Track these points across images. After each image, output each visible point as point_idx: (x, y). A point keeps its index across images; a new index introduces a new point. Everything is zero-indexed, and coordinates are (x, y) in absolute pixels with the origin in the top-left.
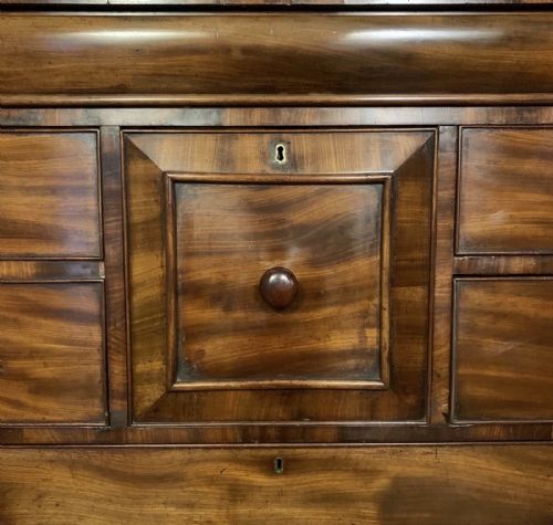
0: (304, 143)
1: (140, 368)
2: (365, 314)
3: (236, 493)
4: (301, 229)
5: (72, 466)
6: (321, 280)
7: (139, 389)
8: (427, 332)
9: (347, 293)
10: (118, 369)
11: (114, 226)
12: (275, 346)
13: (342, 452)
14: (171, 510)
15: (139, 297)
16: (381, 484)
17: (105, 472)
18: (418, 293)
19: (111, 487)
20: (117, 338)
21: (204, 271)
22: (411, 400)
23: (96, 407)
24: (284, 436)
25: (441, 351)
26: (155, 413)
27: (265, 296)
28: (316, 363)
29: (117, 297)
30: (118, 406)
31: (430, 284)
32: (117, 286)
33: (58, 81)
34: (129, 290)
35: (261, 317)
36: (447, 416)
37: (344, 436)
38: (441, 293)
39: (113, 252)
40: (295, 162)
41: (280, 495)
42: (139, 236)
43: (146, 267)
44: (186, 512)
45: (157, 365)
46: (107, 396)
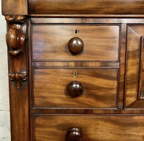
1: (128, 92)
5: (106, 121)
10: (121, 93)
11: (123, 51)
20: (121, 84)
23: (114, 103)
26: (132, 105)
29: (122, 72)
32: (122, 69)
34: (126, 71)
39: (122, 59)
42: (130, 55)
46: (118, 101)
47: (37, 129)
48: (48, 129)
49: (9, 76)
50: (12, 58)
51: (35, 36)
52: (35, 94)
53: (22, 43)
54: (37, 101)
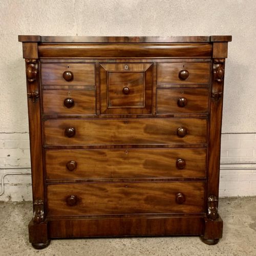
0: (131, 65)
1: (102, 104)
2: (141, 95)
3: (119, 127)
4: (130, 80)
5: (90, 122)
6: (133, 89)
7: (102, 108)
8: (152, 98)
9: (138, 91)
10: (98, 105)
11: (97, 79)
12: (126, 101)
13: (137, 120)
14: (107, 130)
15: (102, 92)
16: (144, 125)
17: (96, 123)
18: (150, 92)
19: (97, 126)
20: (98, 100)
21: (113, 88)
22: (149, 110)
23: (94, 111)
24: (127, 117)
25: (154, 101)
26: (105, 112)
27: (124, 92)
28: (133, 103)
29: (98, 92)
30: (98, 111)
31: (152, 90)
32: (98, 90)
33: (89, 55)
34: (100, 91)
35: (123, 95)
36: (156, 113)
37: (138, 117)
38: (154, 91)
39: (97, 84)
40: (129, 68)
41: (126, 128)
42: (102, 82)
43: (103, 87)
44: (110, 131)
45: (105, 104)
46: (96, 110)
47: (46, 128)
48: (53, 129)
49: (28, 95)
50: (29, 84)
51: (43, 70)
52: (44, 106)
53: (35, 75)
54: (45, 111)
